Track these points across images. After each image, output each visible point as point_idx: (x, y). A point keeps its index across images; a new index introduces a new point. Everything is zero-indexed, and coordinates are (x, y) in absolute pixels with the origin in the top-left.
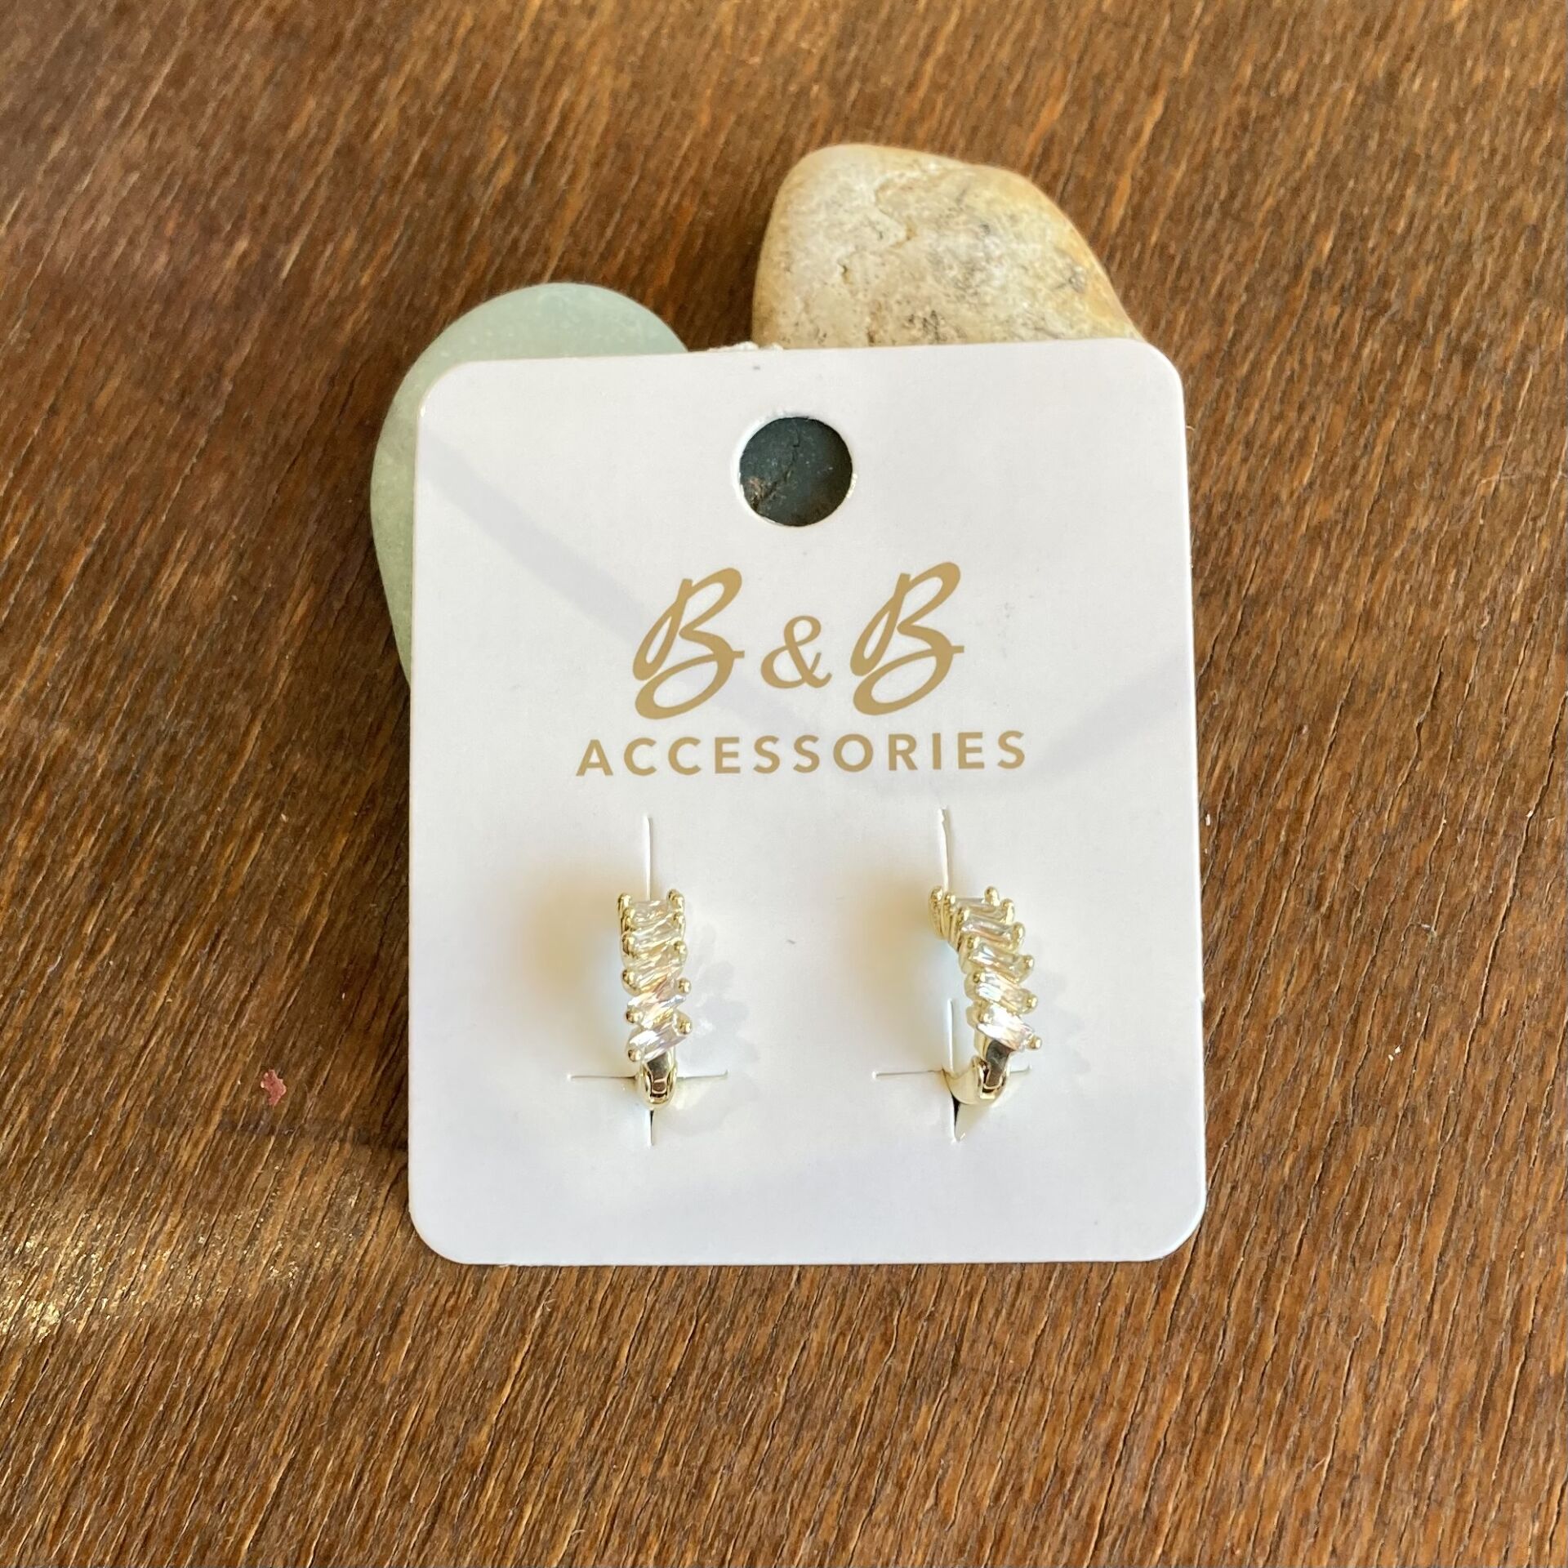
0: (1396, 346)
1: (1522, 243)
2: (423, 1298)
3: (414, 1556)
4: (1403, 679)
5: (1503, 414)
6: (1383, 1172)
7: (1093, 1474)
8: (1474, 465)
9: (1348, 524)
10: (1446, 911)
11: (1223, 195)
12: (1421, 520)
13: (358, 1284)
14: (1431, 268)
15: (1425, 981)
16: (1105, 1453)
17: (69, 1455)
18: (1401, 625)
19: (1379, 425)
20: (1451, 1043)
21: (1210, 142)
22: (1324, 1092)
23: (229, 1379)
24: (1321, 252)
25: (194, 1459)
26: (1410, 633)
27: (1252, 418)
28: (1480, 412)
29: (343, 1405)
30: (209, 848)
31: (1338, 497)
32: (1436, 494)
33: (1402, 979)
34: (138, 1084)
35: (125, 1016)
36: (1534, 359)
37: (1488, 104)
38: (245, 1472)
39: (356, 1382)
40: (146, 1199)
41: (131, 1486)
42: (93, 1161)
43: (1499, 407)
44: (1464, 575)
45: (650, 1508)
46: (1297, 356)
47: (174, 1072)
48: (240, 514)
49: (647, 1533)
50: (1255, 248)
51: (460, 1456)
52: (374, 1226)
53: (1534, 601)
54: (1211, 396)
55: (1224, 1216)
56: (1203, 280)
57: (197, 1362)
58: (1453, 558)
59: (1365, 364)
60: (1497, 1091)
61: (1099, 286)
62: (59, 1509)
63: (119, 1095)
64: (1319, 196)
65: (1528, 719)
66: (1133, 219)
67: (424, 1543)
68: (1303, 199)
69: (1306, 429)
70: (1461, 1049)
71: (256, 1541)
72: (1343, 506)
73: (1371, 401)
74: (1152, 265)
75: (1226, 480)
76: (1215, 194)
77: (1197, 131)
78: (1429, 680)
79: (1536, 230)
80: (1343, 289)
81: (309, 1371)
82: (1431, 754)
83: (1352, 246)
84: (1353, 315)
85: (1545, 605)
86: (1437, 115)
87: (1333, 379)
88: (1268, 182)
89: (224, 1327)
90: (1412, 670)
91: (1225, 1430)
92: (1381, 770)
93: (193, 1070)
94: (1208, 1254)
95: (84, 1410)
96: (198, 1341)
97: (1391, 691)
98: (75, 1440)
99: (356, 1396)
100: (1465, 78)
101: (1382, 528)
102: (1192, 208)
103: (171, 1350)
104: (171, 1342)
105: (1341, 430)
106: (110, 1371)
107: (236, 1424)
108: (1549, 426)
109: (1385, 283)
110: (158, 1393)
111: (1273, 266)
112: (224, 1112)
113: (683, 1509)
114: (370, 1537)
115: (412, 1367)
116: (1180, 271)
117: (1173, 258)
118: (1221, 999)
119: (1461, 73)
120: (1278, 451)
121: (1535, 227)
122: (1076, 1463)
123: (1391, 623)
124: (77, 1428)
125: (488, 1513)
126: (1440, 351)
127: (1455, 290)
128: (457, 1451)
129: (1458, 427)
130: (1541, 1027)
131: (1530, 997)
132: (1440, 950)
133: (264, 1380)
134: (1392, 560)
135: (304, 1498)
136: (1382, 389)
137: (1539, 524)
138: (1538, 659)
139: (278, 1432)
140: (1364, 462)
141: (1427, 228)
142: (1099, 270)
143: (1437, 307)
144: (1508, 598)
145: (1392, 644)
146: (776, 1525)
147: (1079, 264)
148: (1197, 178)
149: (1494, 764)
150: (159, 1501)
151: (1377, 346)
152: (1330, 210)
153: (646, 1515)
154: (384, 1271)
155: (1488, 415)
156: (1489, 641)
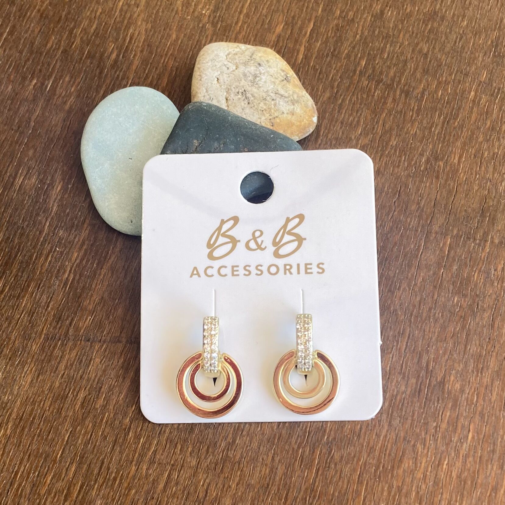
0: (385, 92)
1: (422, 59)
2: (108, 383)
3: (109, 454)
4: (390, 188)
5: (417, 110)
6: (387, 328)
8: (409, 125)
9: (372, 144)
10: (403, 254)
11: (332, 50)
12: (393, 142)
13: (88, 380)
14: (395, 68)
15: (398, 274)
18: (389, 173)
19: (381, 115)
20: (406, 291)
21: (327, 35)
23: (51, 409)
24: (362, 65)
25: (42, 432)
26: (391, 175)
27: (343, 115)
28: (411, 109)
29: (86, 415)
30: (35, 259)
31: (369, 137)
32: (398, 134)
33: (391, 274)
34: (19, 328)
35: (13, 309)
36: (426, 93)
37: (411, 18)
38: (58, 435)
39: (88, 408)
40: (23, 361)
41: (24, 441)
42: (6, 351)
43: (416, 108)
44: (407, 157)
45: (178, 436)
46: (355, 96)
47: (29, 324)
48: (38, 161)
50: (342, 65)
52: (92, 364)
53: (428, 164)
54: (330, 110)
56: (327, 75)
57: (41, 406)
58: (403, 153)
59: (376, 98)
60: (420, 304)
61: (295, 80)
63: (13, 332)
64: (361, 49)
65: (427, 198)
66: (305, 59)
68: (356, 49)
69: (359, 118)
70: (409, 293)
71: (62, 454)
72: (370, 140)
73: (378, 108)
74: (311, 72)
75: (336, 134)
76: (330, 49)
77: (324, 31)
78: (398, 188)
79: (426, 55)
80: (369, 76)
81: (75, 405)
82: (398, 209)
83: (371, 63)
84: (372, 84)
85: (431, 164)
86: (396, 22)
87: (367, 103)
88: (345, 46)
89: (49, 395)
90: (392, 185)
92: (384, 215)
93: (35, 323)
95: (8, 422)
96: (41, 400)
97: (386, 193)
99: (89, 411)
100: (404, 11)
101: (383, 145)
102: (323, 54)
103: (33, 403)
104: (33, 400)
105: (369, 117)
106: (15, 410)
107: (54, 422)
108: (431, 112)
109: (381, 73)
110: (30, 415)
111: (347, 70)
112: (45, 335)
113: (187, 435)
115: (105, 402)
116: (320, 73)
117: (317, 70)
119: (403, 9)
120: (351, 125)
121: (426, 54)
123: (386, 172)
124: (6, 427)
125: (130, 441)
126: (398, 92)
127: (402, 74)
128: (120, 425)
129: (404, 114)
130: (432, 284)
131: (429, 277)
132: (402, 265)
133: (62, 409)
134: (386, 155)
135: (76, 441)
136: (381, 104)
137: (429, 141)
138: (429, 180)
139: (67, 423)
140: (376, 126)
141: (394, 56)
142: (295, 75)
143: (397, 79)
144: (420, 164)
145: (386, 179)
147: (288, 74)
148: (324, 45)
149: (417, 211)
150: (32, 445)
151: (379, 92)
152: (364, 53)
154: (96, 376)
155: (413, 111)
156: (415, 175)
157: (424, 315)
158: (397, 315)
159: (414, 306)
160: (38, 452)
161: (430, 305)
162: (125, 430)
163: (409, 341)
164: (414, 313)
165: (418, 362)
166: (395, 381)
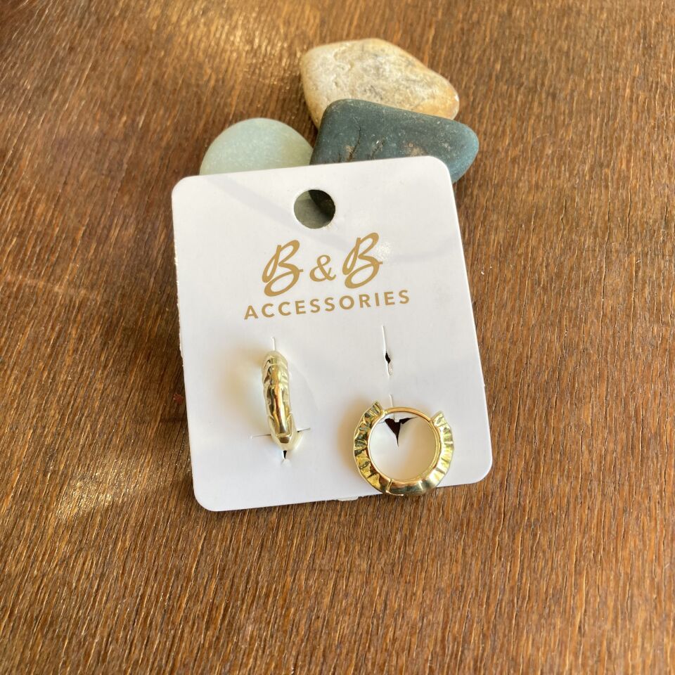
3: (256, 563)
4: (553, 204)
5: (569, 113)
6: (580, 372)
7: (498, 495)
8: (563, 131)
9: (524, 156)
11: (460, 55)
12: (548, 151)
14: (535, 70)
16: (501, 486)
17: (123, 548)
19: (528, 122)
20: (595, 324)
21: (452, 40)
22: (554, 349)
23: (177, 511)
24: (497, 70)
25: (169, 542)
28: (561, 113)
30: (142, 324)
31: (519, 147)
33: (573, 305)
34: (129, 411)
35: (120, 388)
36: (575, 94)
38: (189, 544)
40: (138, 451)
41: (147, 555)
42: (116, 441)
46: (496, 104)
49: (340, 542)
50: (475, 71)
51: (267, 525)
55: (527, 396)
57: (165, 507)
59: (519, 103)
62: (122, 567)
64: (492, 52)
65: (598, 212)
67: (259, 559)
68: (487, 54)
69: (504, 127)
70: (599, 326)
71: (196, 568)
72: (521, 150)
73: (524, 115)
76: (458, 56)
77: (447, 37)
78: (563, 202)
80: (507, 80)
82: (568, 228)
83: (507, 66)
84: (512, 88)
85: (596, 173)
87: (509, 109)
88: (474, 50)
89: (173, 493)
90: (556, 200)
91: (542, 471)
92: (552, 236)
94: (524, 410)
95: (126, 531)
96: (164, 499)
97: (550, 209)
98: (124, 542)
102: (451, 61)
103: (155, 504)
104: (154, 501)
105: (516, 125)
106: (133, 515)
107: (183, 527)
109: (520, 76)
110: (152, 520)
111: (482, 76)
112: (161, 416)
113: (351, 531)
114: (238, 560)
118: (512, 321)
119: (532, 7)
122: (491, 492)
123: (545, 186)
124: (124, 538)
125: (280, 544)
126: (543, 96)
127: (544, 76)
129: (555, 119)
130: (625, 313)
131: (619, 304)
134: (542, 166)
135: (212, 549)
136: (526, 110)
139: (199, 527)
140: (525, 134)
141: (531, 57)
143: (539, 81)
144: (583, 172)
145: (547, 193)
146: (386, 532)
148: (450, 51)
149: (590, 228)
150: (158, 559)
151: (522, 97)
153: (338, 536)
155: (564, 114)
156: (580, 187)
157: (622, 351)
158: (589, 354)
159: (608, 342)
160: (166, 568)
161: (626, 338)
162: (273, 530)
163: (609, 386)
164: (609, 351)
165: (625, 410)
166: (600, 438)
